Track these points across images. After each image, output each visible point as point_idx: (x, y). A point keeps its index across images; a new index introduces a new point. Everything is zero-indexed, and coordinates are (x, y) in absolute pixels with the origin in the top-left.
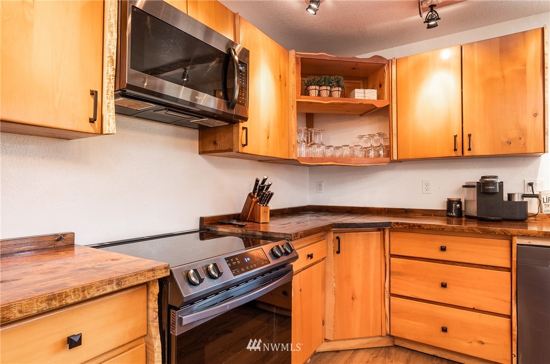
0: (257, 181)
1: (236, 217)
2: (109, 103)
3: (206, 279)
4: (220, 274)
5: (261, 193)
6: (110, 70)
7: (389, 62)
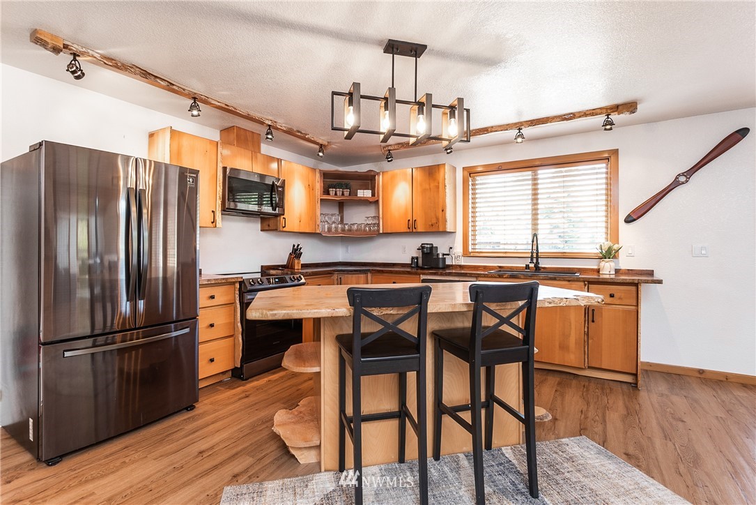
0: (294, 246)
1: (282, 266)
2: (218, 214)
3: (257, 284)
4: (263, 282)
5: (296, 253)
6: (219, 202)
7: (378, 174)
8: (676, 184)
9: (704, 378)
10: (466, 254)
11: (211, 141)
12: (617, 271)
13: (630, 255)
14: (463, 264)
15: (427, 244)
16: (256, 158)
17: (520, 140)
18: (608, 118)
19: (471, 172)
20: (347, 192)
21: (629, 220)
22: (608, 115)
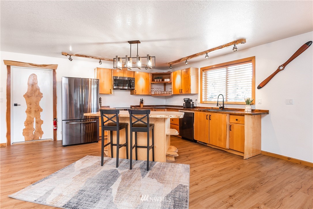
0: (141, 99)
1: (138, 106)
2: (112, 90)
5: (142, 102)
6: (112, 87)
7: (172, 72)
8: (278, 71)
9: (290, 162)
10: (202, 102)
11: (110, 69)
12: (253, 110)
13: (260, 103)
14: (201, 106)
15: (186, 98)
16: (125, 72)
17: (207, 58)
18: (235, 46)
19: (204, 70)
20: (161, 80)
21: (259, 88)
22: (235, 45)
